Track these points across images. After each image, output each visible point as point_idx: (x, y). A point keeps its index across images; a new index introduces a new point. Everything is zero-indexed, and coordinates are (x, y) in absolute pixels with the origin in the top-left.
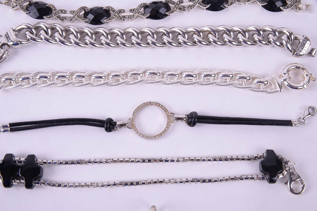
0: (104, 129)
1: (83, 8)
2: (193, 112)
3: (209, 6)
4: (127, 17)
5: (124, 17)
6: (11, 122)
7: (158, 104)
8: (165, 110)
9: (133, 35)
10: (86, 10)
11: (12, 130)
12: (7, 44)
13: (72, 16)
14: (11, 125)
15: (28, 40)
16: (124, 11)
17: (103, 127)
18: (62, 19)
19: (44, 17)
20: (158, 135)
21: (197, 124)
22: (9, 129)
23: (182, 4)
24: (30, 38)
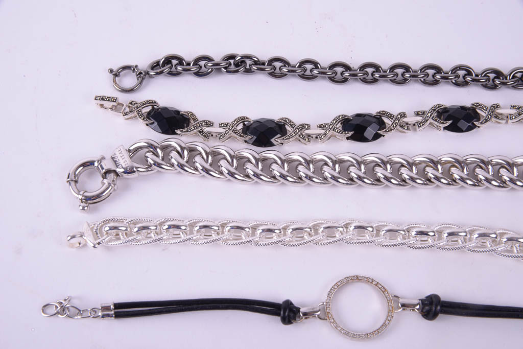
0: (278, 318)
1: (243, 119)
2: (433, 294)
3: (449, 122)
4: (314, 136)
5: (309, 136)
6: (116, 302)
7: (369, 281)
8: (382, 289)
9: (326, 164)
10: (246, 123)
11: (118, 316)
12: (115, 172)
13: (223, 131)
14: (118, 306)
15: (150, 166)
16: (309, 127)
17: (278, 314)
18: (207, 136)
19: (178, 131)
20: (373, 333)
21: (440, 315)
22: (113, 312)
23: (405, 120)
24: (152, 162)
